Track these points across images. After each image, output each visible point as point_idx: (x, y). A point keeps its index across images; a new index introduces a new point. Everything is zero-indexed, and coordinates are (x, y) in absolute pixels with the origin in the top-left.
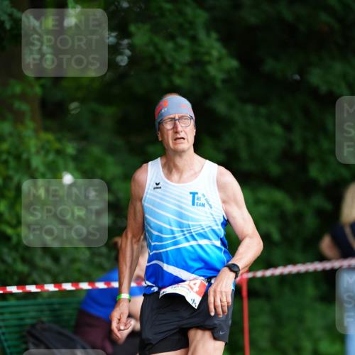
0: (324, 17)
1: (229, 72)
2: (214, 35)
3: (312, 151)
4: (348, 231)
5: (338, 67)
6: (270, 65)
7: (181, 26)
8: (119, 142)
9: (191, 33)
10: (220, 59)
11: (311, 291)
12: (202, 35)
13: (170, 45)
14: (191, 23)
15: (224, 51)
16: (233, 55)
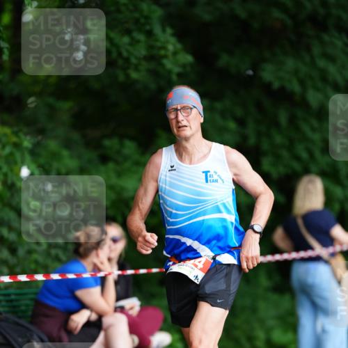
0: (277, 14)
1: (184, 66)
2: (169, 30)
3: (265, 146)
4: (300, 222)
5: (290, 63)
6: (224, 60)
8: (76, 136)
9: (147, 27)
10: (175, 53)
13: (126, 39)
14: (147, 18)
15: (179, 46)
16: (187, 50)
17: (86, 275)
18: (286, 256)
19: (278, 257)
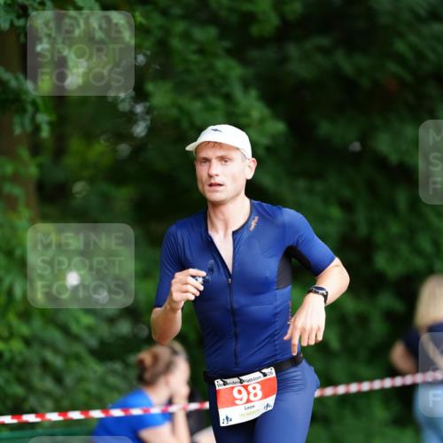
0: (392, 67)
1: (273, 137)
2: (253, 93)
3: (379, 237)
5: (410, 131)
6: (325, 129)
7: (211, 82)
9: (224, 90)
10: (262, 121)
11: (380, 413)
12: (238, 92)
13: (198, 104)
14: (224, 78)
15: (266, 112)
16: (277, 115)
17: (156, 410)
18: (409, 380)
19: (398, 381)
